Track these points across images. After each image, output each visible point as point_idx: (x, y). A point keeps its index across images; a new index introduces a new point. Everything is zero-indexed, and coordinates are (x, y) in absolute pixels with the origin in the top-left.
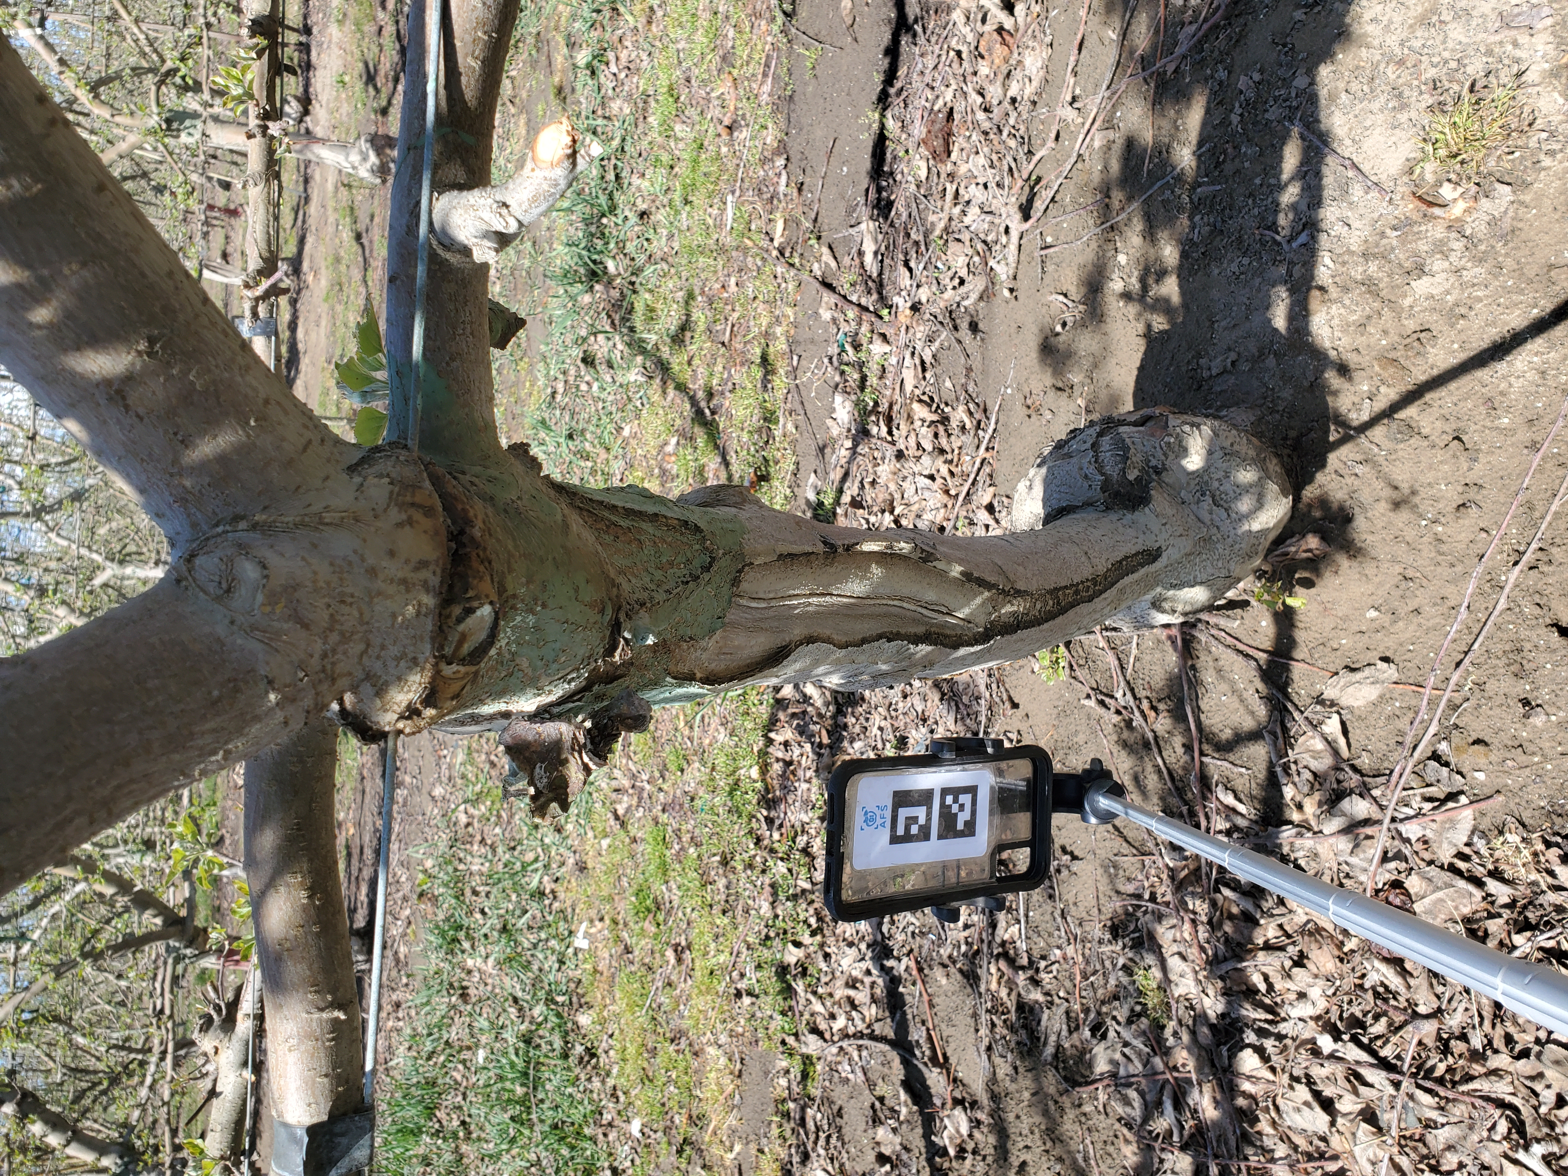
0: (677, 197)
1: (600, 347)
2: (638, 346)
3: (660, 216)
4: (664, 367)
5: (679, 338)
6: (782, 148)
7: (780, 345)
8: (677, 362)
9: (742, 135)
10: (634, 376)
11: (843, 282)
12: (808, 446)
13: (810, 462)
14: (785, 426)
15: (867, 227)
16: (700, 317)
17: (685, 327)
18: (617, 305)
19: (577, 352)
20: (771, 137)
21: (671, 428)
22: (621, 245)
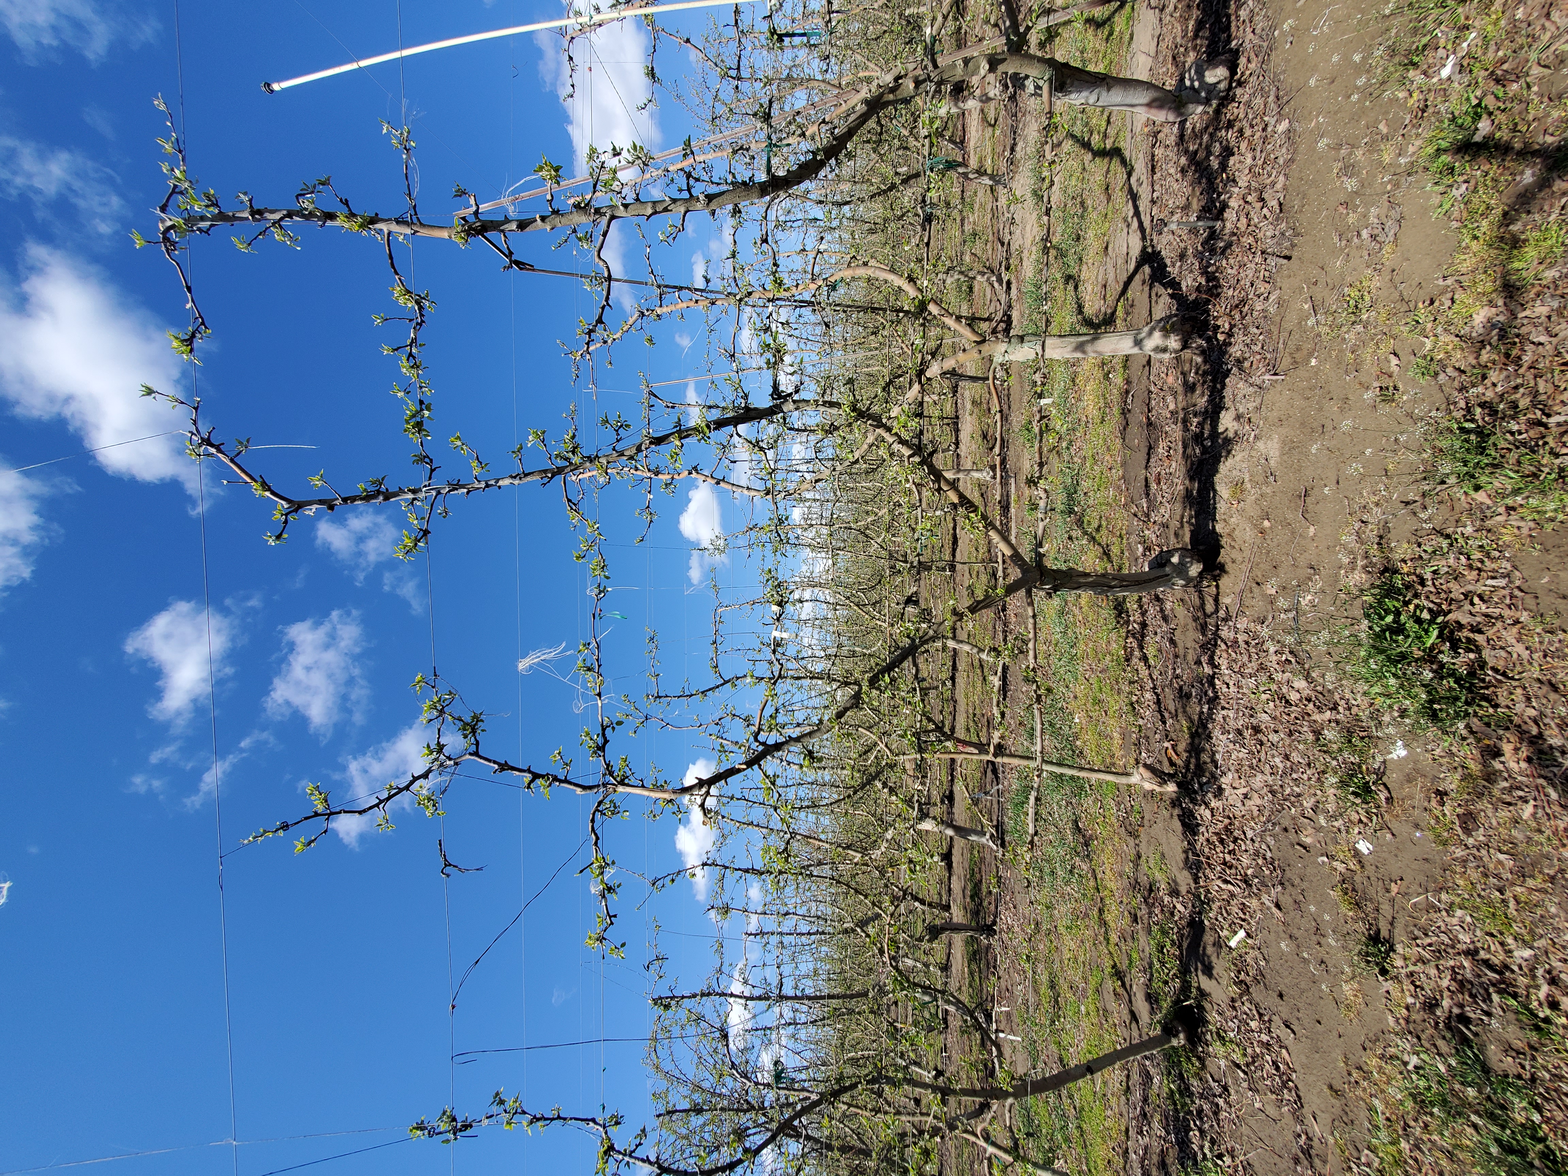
0: (1096, 488)
1: (1074, 534)
2: (1085, 533)
3: (1091, 494)
4: (1093, 538)
5: (1098, 530)
6: (1123, 477)
7: (1124, 532)
8: (1097, 537)
9: (1114, 471)
10: (1084, 542)
11: (1139, 514)
12: (1132, 559)
13: (1133, 563)
14: (1126, 554)
15: (1144, 500)
16: (1104, 523)
17: (1100, 526)
18: (1079, 520)
19: (1066, 536)
20: (1120, 473)
21: (1096, 557)
22: (1079, 503)
